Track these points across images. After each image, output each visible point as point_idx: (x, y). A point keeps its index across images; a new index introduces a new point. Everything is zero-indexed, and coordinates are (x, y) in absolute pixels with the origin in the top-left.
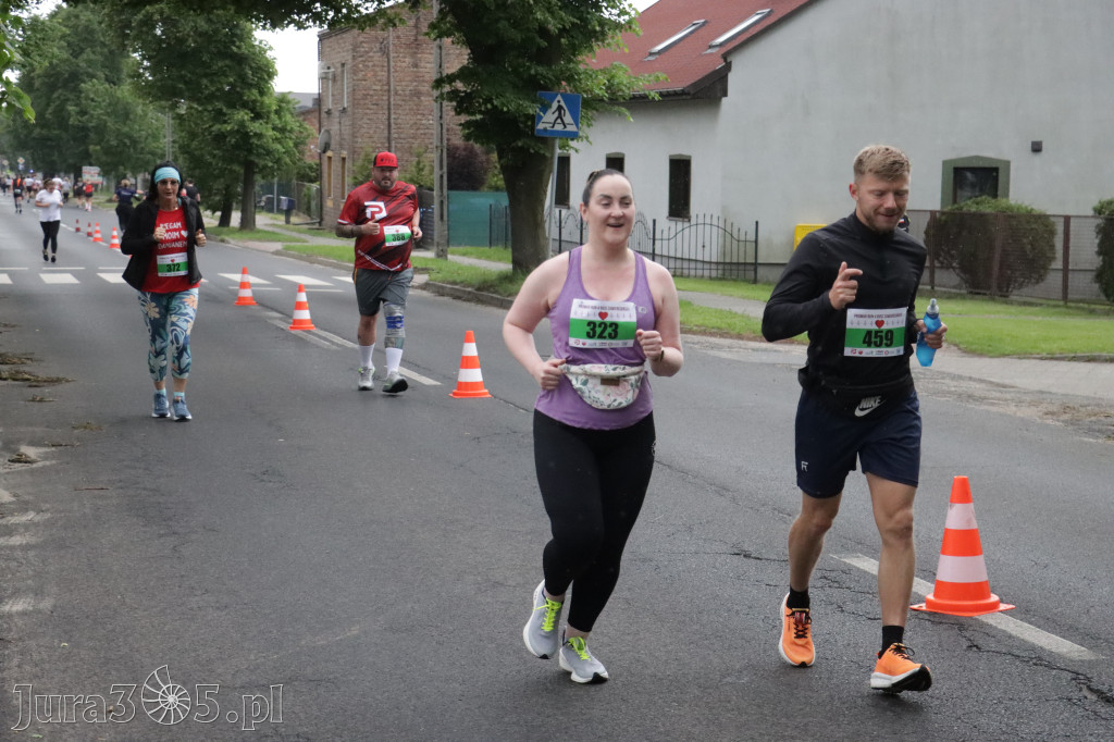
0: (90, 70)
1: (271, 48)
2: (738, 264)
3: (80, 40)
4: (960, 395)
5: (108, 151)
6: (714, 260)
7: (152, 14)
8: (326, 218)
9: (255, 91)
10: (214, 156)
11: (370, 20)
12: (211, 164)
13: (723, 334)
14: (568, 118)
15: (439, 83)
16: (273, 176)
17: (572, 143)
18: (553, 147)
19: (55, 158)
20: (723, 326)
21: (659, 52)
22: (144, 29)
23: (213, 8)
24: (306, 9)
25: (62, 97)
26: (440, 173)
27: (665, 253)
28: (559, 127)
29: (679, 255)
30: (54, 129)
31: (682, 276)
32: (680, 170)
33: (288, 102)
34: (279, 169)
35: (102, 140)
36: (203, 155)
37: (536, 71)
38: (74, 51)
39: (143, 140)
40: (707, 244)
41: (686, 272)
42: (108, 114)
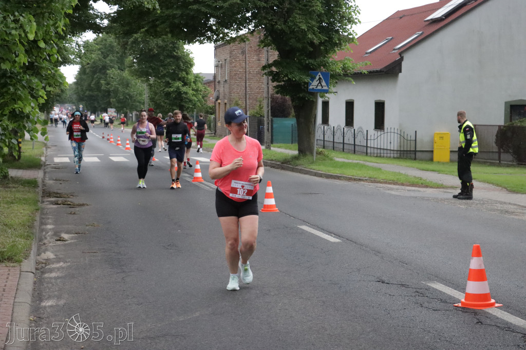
0: (111, 64)
1: (192, 53)
2: (407, 151)
3: (106, 50)
4: (502, 211)
5: (119, 101)
6: (395, 149)
7: (138, 38)
8: (218, 131)
9: (184, 73)
10: (165, 103)
11: (233, 39)
12: (164, 106)
13: (395, 183)
14: (324, 83)
15: (264, 68)
16: (193, 112)
17: (327, 95)
18: (317, 96)
19: (96, 105)
20: (395, 179)
21: (370, 52)
22: (134, 45)
23: (161, 35)
24: (203, 35)
25: (99, 77)
26: (267, 109)
27: (372, 146)
28: (319, 88)
29: (379, 147)
30: (95, 92)
31: (380, 157)
32: (380, 107)
33: (199, 78)
34: (195, 108)
35: (116, 96)
36: (160, 103)
37: (309, 62)
38: (104, 56)
39: (135, 96)
40: (392, 142)
41: (382, 155)
42: (119, 85)
